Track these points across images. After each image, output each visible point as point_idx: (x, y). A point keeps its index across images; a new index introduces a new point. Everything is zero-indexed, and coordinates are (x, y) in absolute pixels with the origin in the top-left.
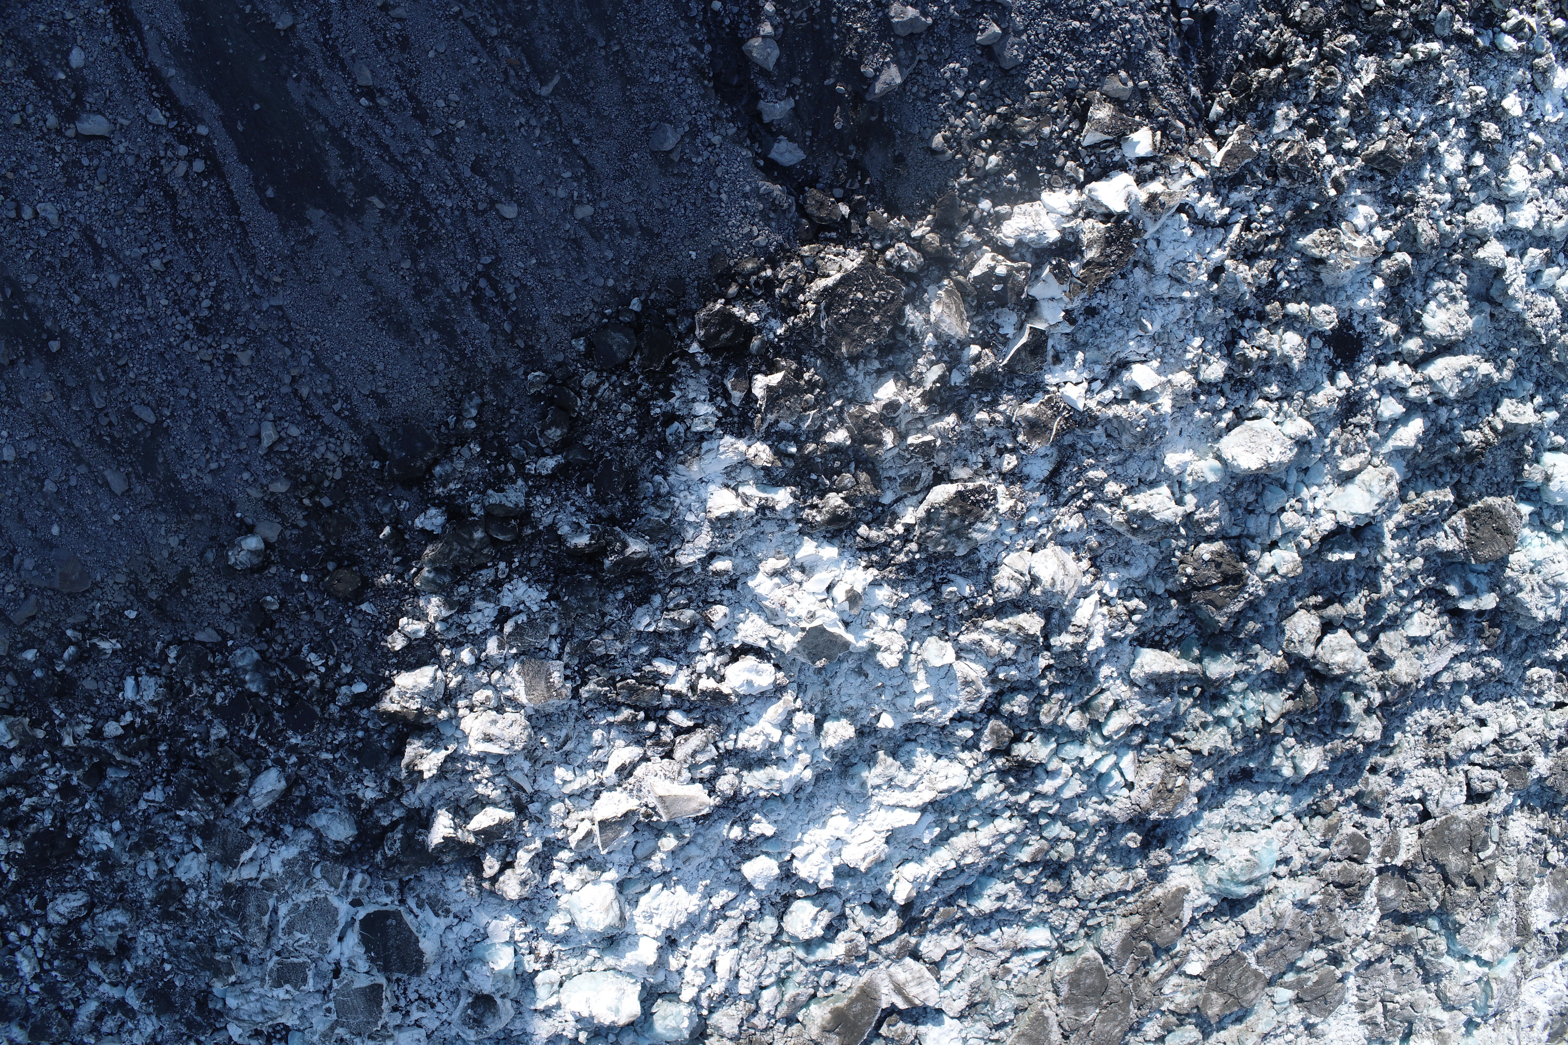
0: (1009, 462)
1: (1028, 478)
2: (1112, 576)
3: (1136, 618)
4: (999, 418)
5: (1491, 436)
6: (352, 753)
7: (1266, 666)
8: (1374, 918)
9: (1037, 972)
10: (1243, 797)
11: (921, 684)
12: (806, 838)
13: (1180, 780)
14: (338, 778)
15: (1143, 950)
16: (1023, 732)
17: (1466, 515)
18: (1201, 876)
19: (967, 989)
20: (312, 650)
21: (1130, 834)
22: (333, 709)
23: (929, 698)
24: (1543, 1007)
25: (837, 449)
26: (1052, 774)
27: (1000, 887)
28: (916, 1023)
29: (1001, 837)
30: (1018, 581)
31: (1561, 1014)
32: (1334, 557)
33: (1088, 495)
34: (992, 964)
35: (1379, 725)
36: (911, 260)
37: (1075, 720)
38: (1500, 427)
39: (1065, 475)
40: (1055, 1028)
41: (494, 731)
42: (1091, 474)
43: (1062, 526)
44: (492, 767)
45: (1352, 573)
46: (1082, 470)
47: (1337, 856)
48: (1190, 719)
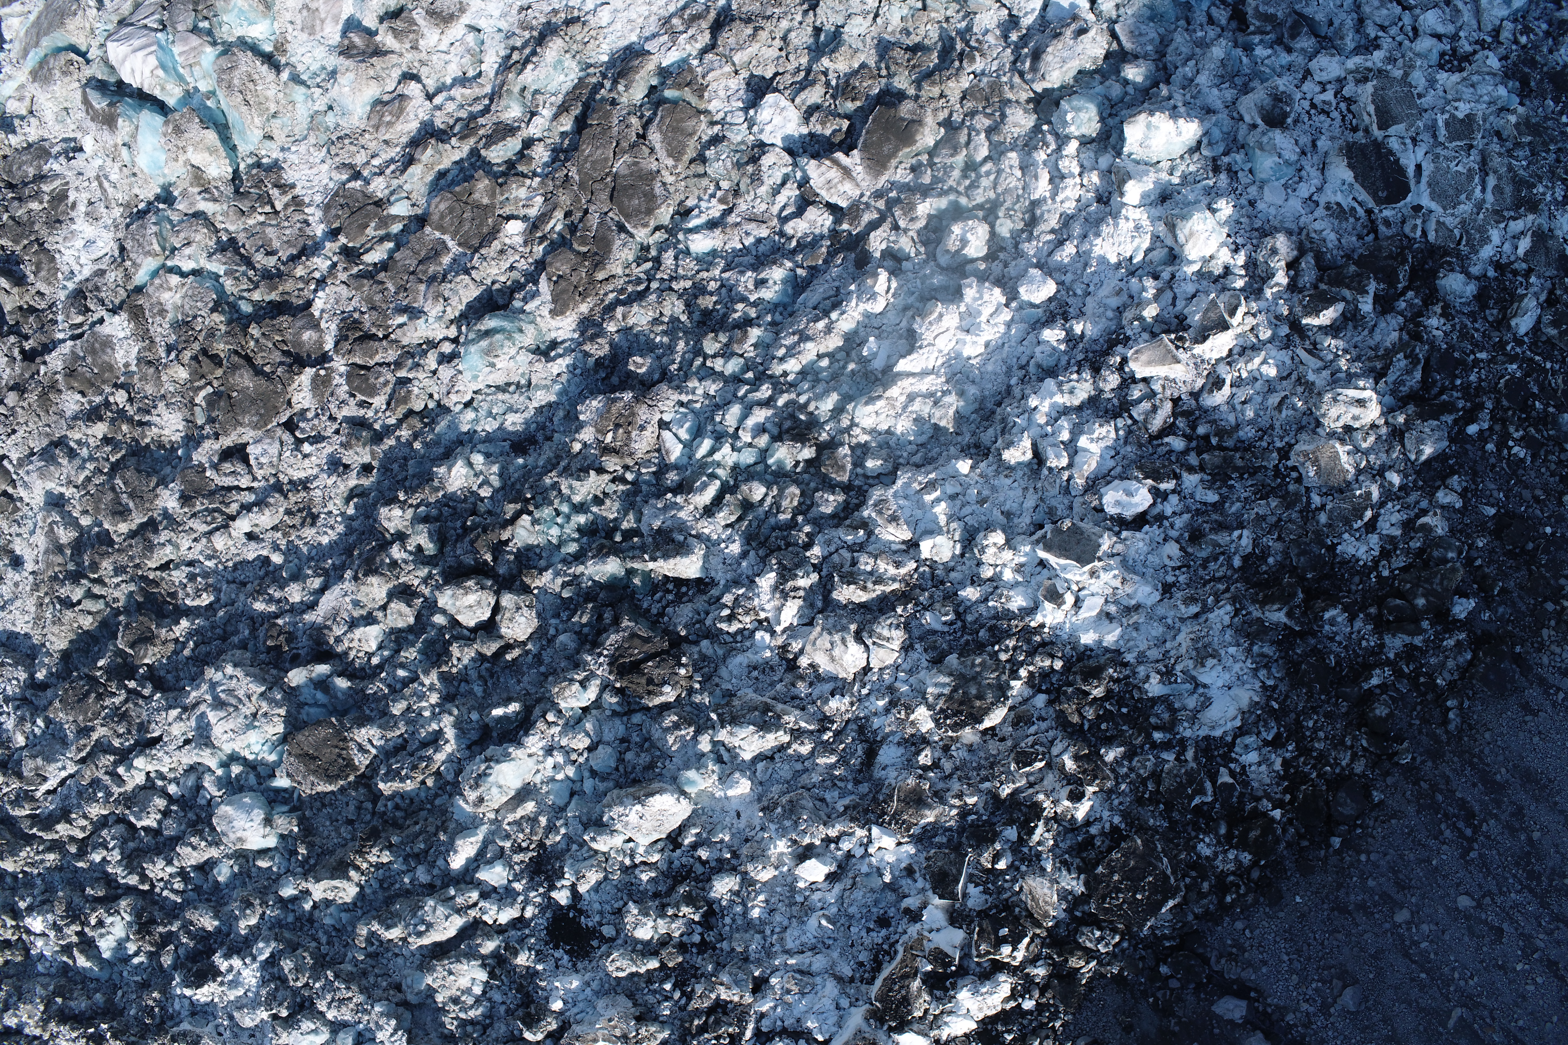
0: (925, 758)
1: (899, 744)
2: (768, 654)
3: (726, 612)
4: (956, 802)
5: (359, 861)
6: (1462, 362)
7: (548, 575)
8: (318, 305)
9: (690, 203)
10: (514, 422)
11: (941, 510)
12: (1002, 329)
13: (609, 437)
14: (1464, 335)
15: (583, 241)
16: (805, 471)
17: (355, 768)
18: (539, 331)
19: (765, 178)
20: (1523, 461)
21: (643, 370)
22: (1489, 405)
23: (928, 498)
24: (83, 227)
25: (1109, 741)
26: (760, 430)
27: (768, 294)
28: (811, 135)
29: (792, 351)
30: (880, 637)
31: (59, 221)
32: (514, 707)
33: (827, 736)
34: (742, 206)
35: (386, 524)
36: (1089, 938)
37: (757, 491)
38: (352, 873)
39: (860, 752)
40: (658, 146)
41: (1356, 411)
42: (833, 759)
43: (847, 700)
44: (1339, 370)
45: (478, 690)
46: (843, 760)
47: (384, 370)
48: (617, 505)
